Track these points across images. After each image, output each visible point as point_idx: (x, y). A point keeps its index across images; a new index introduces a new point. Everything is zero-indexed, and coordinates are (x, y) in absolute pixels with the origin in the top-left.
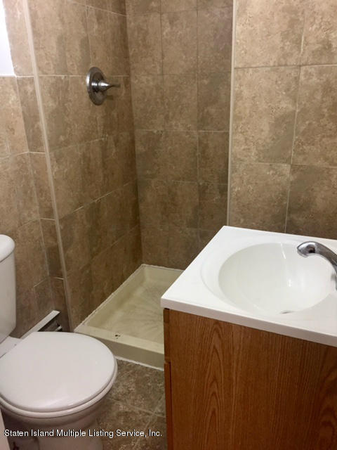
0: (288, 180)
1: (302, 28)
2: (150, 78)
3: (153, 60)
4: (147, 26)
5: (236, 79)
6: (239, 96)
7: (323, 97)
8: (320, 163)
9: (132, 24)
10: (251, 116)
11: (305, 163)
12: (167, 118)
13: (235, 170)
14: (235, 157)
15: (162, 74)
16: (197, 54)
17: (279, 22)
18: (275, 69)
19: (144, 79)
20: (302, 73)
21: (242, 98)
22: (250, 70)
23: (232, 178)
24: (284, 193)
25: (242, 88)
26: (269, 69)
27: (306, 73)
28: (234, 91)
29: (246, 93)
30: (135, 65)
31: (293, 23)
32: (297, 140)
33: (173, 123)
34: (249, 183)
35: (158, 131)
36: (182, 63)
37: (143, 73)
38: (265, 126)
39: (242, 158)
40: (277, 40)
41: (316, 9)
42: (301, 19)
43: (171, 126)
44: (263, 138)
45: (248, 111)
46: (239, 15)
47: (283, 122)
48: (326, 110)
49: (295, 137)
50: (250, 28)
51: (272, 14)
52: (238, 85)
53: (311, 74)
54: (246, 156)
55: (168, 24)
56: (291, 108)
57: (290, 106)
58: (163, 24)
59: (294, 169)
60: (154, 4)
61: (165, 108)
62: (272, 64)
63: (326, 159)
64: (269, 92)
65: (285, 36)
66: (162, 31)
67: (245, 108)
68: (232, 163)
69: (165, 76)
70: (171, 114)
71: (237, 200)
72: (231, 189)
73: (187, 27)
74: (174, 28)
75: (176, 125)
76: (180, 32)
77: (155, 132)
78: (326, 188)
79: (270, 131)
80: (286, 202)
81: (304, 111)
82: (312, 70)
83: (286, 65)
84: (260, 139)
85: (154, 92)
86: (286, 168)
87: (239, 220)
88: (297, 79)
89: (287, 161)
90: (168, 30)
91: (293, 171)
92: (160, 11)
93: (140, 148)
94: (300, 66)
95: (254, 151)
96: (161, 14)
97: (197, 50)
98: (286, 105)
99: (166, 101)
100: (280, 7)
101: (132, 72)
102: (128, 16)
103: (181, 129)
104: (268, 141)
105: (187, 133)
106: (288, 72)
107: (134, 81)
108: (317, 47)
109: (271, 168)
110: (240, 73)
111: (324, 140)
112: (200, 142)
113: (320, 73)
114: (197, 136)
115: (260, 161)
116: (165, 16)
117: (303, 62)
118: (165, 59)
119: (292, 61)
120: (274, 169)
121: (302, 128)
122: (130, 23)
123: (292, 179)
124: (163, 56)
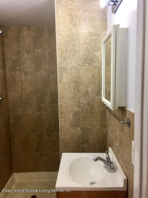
0: (80, 133)
1: (80, 87)
2: (16, 94)
3: (18, 87)
4: (15, 75)
5: (60, 101)
6: (61, 106)
7: (88, 106)
8: (90, 127)
9: (8, 74)
10: (66, 112)
11: (85, 127)
12: (24, 109)
13: (61, 131)
14: (61, 126)
15: (22, 92)
16: (36, 86)
17: (72, 85)
18: (72, 98)
19: (14, 94)
20: (81, 100)
21: (63, 107)
22: (65, 98)
23: (61, 134)
24: (79, 137)
25: (62, 104)
26: (70, 98)
27: (82, 100)
28: (60, 105)
29: (64, 105)
30: (10, 89)
31: (77, 85)
32: (81, 120)
33: (27, 110)
34: (67, 135)
35: (20, 114)
36: (30, 89)
37: (13, 92)
38: (71, 115)
39: (64, 126)
40: (72, 90)
41: (83, 82)
42: (79, 84)
43: (26, 111)
44: (71, 119)
45: (65, 111)
46: (60, 82)
47: (76, 114)
48: (89, 111)
49: (81, 119)
50: (63, 86)
51: (70, 82)
52: (61, 103)
53: (84, 100)
54: (65, 126)
55: (24, 75)
56: (79, 110)
57: (78, 109)
58: (22, 75)
59: (82, 129)
60: (17, 68)
61: (23, 105)
62: (71, 97)
63: (91, 125)
64: (71, 105)
65: (75, 89)
66: (21, 77)
67: (64, 110)
68: (60, 128)
69: (23, 93)
70: (26, 107)
71: (63, 141)
72: (61, 138)
73: (31, 76)
74: (26, 77)
75: (28, 111)
76: (29, 78)
77: (19, 114)
78: (92, 135)
79: (73, 117)
80: (80, 141)
81: (82, 111)
82: (84, 99)
83: (76, 97)
84: (70, 120)
85: (18, 99)
86: (79, 129)
87: (64, 149)
88: (79, 101)
89: (79, 127)
90: (23, 77)
91: (81, 130)
92: (20, 70)
93: (12, 121)
94: (80, 98)
95: (68, 124)
96: (21, 71)
97: (36, 84)
98: (77, 109)
99: (24, 102)
100: (72, 81)
101: (9, 91)
102: (6, 71)
103: (30, 112)
104: (72, 120)
105: (33, 114)
106: (76, 99)
107: (9, 95)
108: (84, 92)
109: (74, 129)
110: (61, 99)
111: (90, 119)
112: (38, 117)
113: (86, 100)
114: (37, 115)
115: (70, 127)
116: (22, 72)
117: (81, 96)
118: (23, 87)
119: (78, 96)
120: (75, 130)
121: (83, 116)
122: (7, 73)
123: (81, 132)
124: (22, 86)
